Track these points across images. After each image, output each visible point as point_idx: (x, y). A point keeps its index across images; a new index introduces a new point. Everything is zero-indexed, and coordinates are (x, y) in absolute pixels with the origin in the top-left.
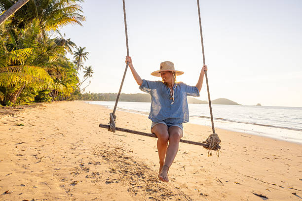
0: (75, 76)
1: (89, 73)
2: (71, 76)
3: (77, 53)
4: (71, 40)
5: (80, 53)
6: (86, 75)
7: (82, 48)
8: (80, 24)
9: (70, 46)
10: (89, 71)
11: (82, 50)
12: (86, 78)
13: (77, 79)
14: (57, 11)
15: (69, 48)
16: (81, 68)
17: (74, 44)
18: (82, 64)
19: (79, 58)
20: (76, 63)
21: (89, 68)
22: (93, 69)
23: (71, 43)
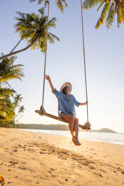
0: (13, 111)
1: (22, 109)
2: (10, 111)
3: (16, 98)
4: (14, 90)
5: (18, 98)
6: (20, 111)
7: (20, 94)
8: (20, 79)
9: (13, 93)
10: (22, 108)
11: (19, 96)
12: (19, 113)
13: (14, 113)
14: (9, 72)
15: (12, 94)
16: (17, 106)
19: (17, 100)
20: (14, 103)
21: (23, 107)
23: (14, 91)
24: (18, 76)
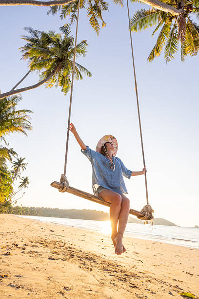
0: (9, 185)
1: (25, 183)
2: (5, 185)
3: (16, 163)
4: (13, 150)
5: (19, 163)
6: (21, 186)
7: (22, 158)
8: (26, 134)
9: (11, 155)
10: (25, 181)
11: (21, 161)
12: (21, 188)
13: (11, 189)
14: (7, 120)
15: (10, 157)
16: (18, 177)
17: (15, 153)
18: (19, 174)
19: (18, 168)
20: (13, 172)
21: (26, 178)
22: (29, 180)
23: (13, 152)
24: (22, 129)
